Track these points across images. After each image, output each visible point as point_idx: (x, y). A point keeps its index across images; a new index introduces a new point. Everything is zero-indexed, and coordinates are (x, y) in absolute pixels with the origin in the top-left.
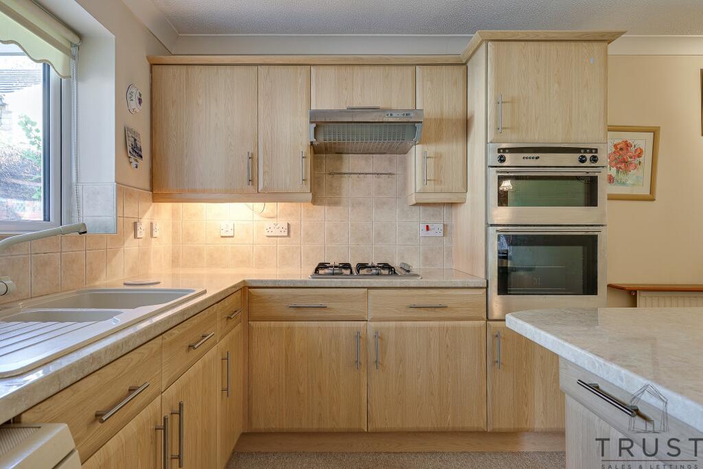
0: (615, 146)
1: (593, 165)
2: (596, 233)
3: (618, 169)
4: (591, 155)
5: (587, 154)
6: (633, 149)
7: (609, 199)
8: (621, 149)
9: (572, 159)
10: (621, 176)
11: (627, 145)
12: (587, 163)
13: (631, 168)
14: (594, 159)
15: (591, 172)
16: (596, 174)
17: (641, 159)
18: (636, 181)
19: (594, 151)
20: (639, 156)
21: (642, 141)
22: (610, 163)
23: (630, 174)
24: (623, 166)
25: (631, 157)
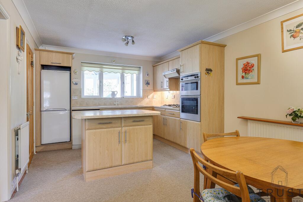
0: (244, 64)
3: (245, 73)
6: (250, 64)
8: (246, 65)
10: (247, 75)
11: (248, 63)
13: (250, 72)
18: (252, 77)
20: (253, 67)
21: (254, 61)
22: (242, 71)
23: (250, 74)
24: (247, 72)
25: (250, 68)
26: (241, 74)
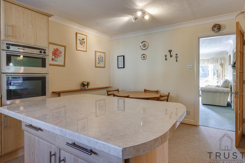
0: (54, 49)
1: (44, 54)
2: (45, 76)
4: (44, 51)
5: (42, 50)
6: (59, 51)
7: (49, 65)
8: (56, 50)
9: (37, 52)
10: (56, 58)
12: (43, 54)
13: (59, 56)
14: (45, 53)
15: (44, 57)
16: (45, 57)
17: (61, 54)
18: (60, 61)
19: (44, 50)
21: (62, 49)
22: (53, 54)
23: (58, 58)
24: (56, 56)
25: (58, 53)
26: (51, 57)
